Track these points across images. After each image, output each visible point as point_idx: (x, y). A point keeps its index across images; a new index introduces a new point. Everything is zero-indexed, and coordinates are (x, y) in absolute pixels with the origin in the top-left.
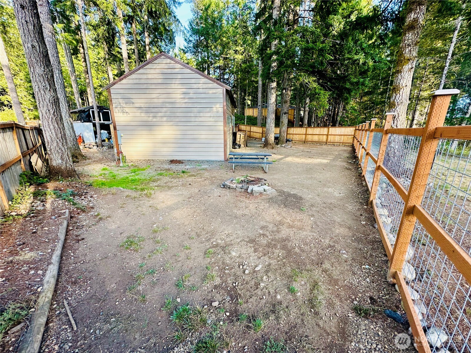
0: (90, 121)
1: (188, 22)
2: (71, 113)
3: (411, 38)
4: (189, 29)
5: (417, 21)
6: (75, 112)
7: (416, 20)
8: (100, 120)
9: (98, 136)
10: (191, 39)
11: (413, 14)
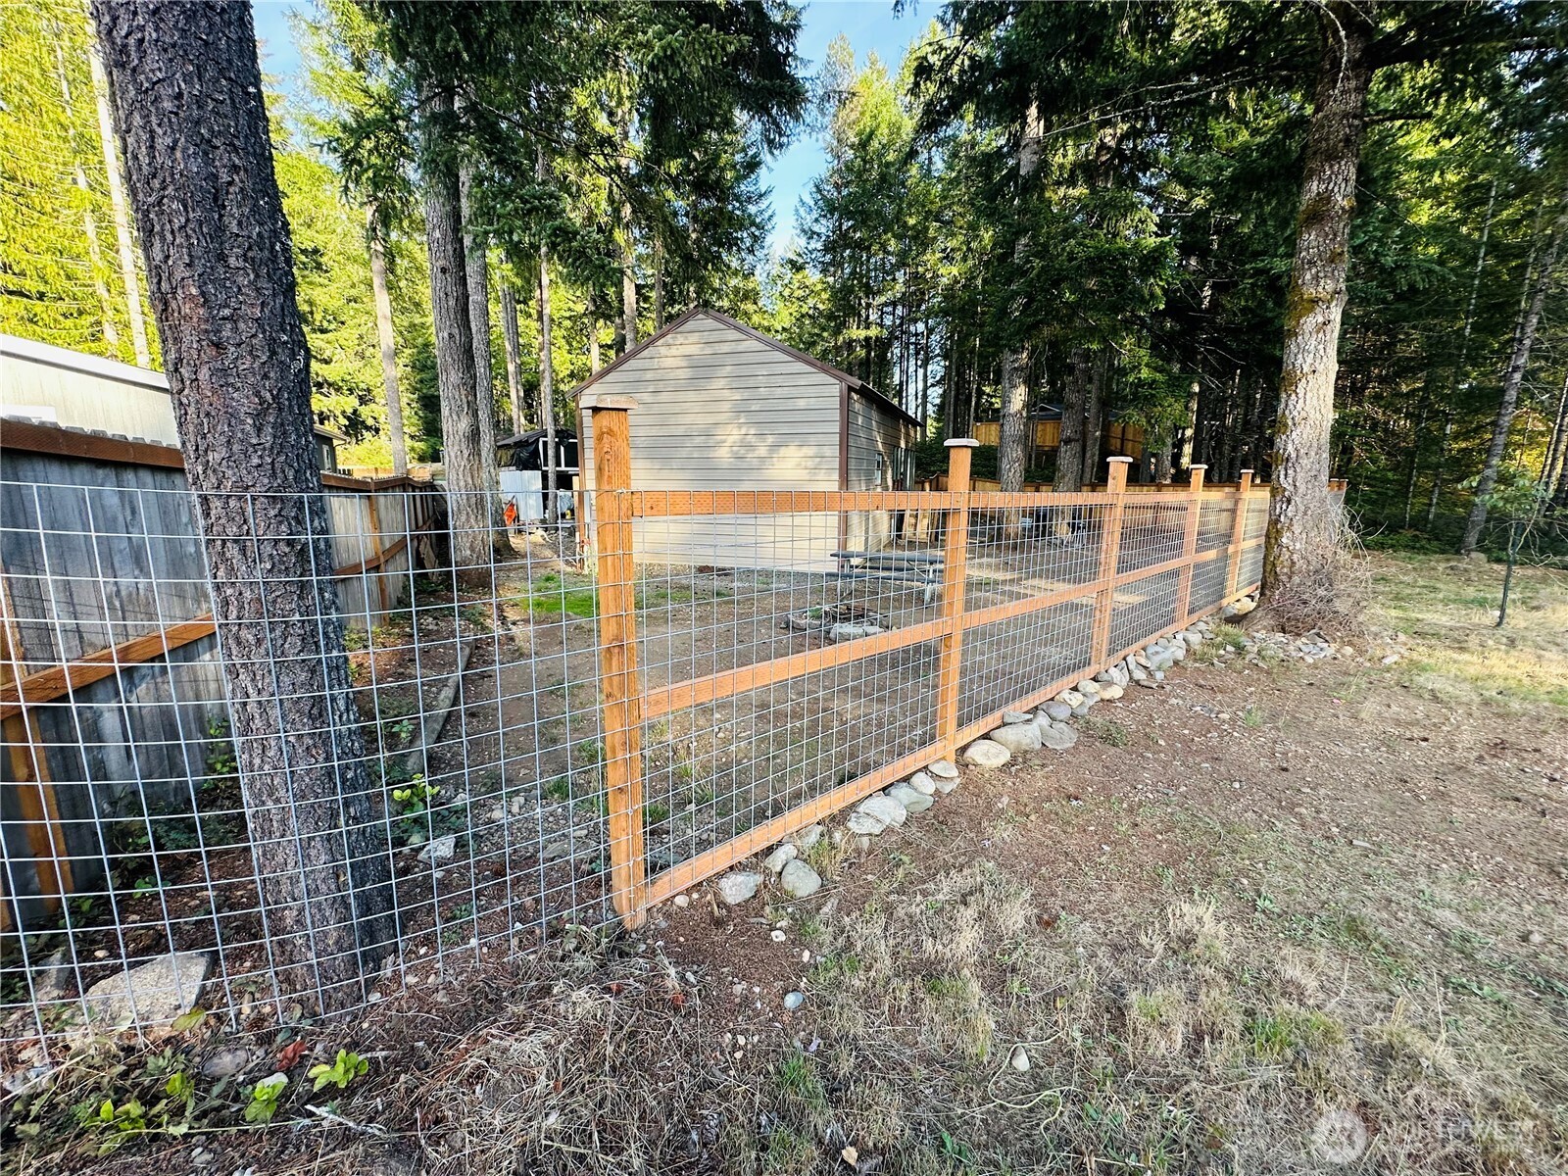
0: (536, 467)
1: (812, 184)
2: (499, 447)
3: (1314, 244)
4: (812, 203)
5: (1328, 200)
6: (507, 447)
7: (1325, 198)
8: (558, 464)
9: (550, 504)
10: (816, 228)
11: (1315, 183)
